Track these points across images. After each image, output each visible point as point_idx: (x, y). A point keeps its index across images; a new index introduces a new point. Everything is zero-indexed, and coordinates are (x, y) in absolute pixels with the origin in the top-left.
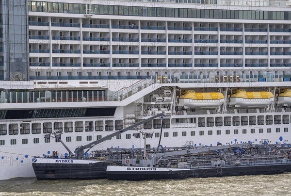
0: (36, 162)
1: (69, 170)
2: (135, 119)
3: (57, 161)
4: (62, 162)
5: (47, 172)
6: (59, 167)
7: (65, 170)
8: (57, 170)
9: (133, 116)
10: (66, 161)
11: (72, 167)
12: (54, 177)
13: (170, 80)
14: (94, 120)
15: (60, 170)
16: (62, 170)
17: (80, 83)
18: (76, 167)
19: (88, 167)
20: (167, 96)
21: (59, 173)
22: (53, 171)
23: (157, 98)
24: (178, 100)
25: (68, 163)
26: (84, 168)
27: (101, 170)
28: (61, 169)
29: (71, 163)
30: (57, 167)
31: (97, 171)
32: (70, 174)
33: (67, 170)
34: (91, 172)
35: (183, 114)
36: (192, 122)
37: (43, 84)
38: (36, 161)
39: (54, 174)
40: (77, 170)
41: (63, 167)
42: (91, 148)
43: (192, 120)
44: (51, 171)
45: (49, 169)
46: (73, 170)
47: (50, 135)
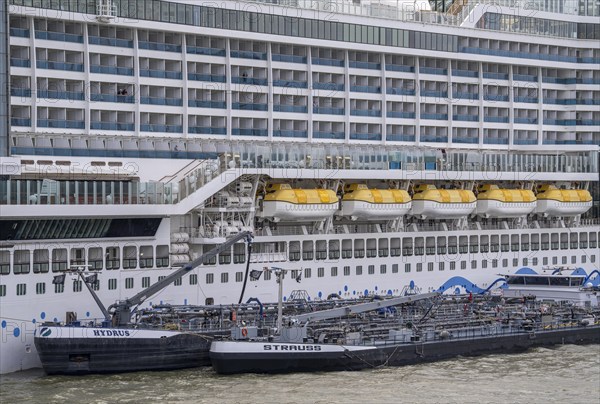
0: (49, 337)
1: (121, 352)
2: (188, 243)
3: (96, 333)
4: (106, 336)
5: (73, 357)
6: (102, 346)
7: (113, 352)
8: (96, 353)
9: (185, 236)
10: (115, 333)
11: (128, 345)
12: (87, 369)
13: (249, 161)
14: (121, 243)
15: (101, 353)
16: (106, 352)
17: (93, 163)
18: (136, 346)
19: (158, 345)
20: (245, 195)
21: (100, 358)
22: (87, 356)
23: (231, 200)
24: (261, 204)
25: (120, 337)
26: (152, 348)
27: (181, 352)
28: (104, 350)
29: (125, 336)
30: (96, 346)
31: (176, 353)
32: (123, 361)
33: (117, 352)
34: (163, 357)
35: (266, 234)
36: (276, 250)
37: (28, 165)
38: (49, 332)
39: (87, 363)
40: (137, 351)
41: (108, 346)
42: (140, 304)
43: (278, 247)
44: (83, 355)
45: (77, 350)
46: (129, 352)
47: (64, 276)
